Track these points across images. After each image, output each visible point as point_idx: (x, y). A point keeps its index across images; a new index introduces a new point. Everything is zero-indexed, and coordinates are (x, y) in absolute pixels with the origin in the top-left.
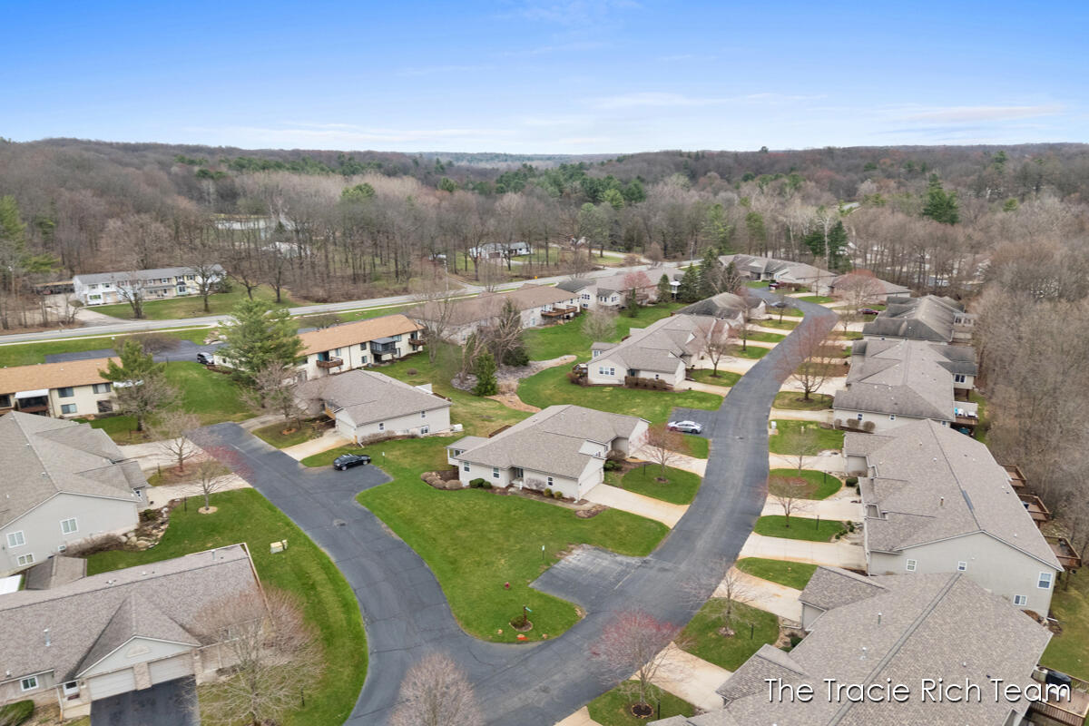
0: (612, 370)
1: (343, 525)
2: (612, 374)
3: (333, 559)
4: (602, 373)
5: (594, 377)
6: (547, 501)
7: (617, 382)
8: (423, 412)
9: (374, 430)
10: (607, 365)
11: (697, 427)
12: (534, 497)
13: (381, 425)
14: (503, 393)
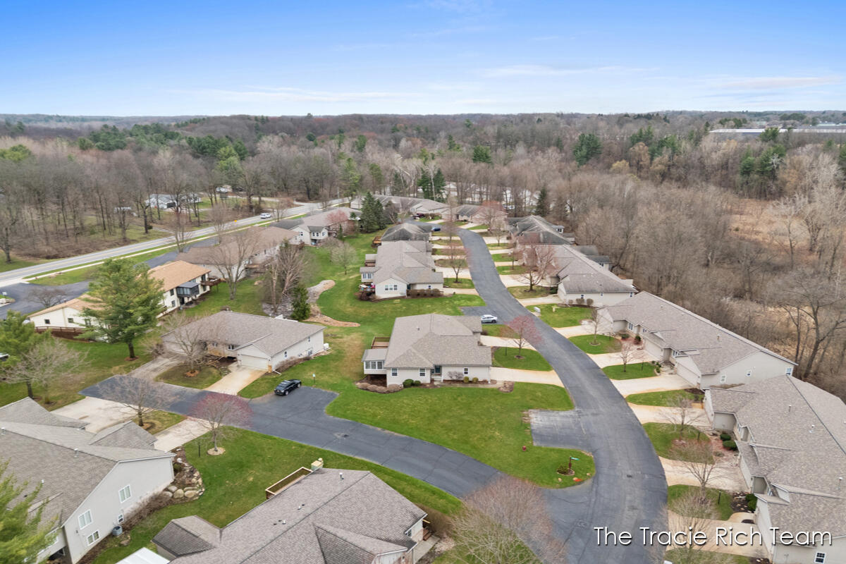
0: (395, 286)
1: (346, 436)
2: (396, 289)
3: (378, 463)
4: (387, 289)
5: (381, 293)
6: (470, 386)
7: (399, 295)
8: (309, 338)
9: (281, 359)
10: (391, 283)
11: (495, 318)
12: (458, 385)
13: (286, 353)
14: (314, 316)
